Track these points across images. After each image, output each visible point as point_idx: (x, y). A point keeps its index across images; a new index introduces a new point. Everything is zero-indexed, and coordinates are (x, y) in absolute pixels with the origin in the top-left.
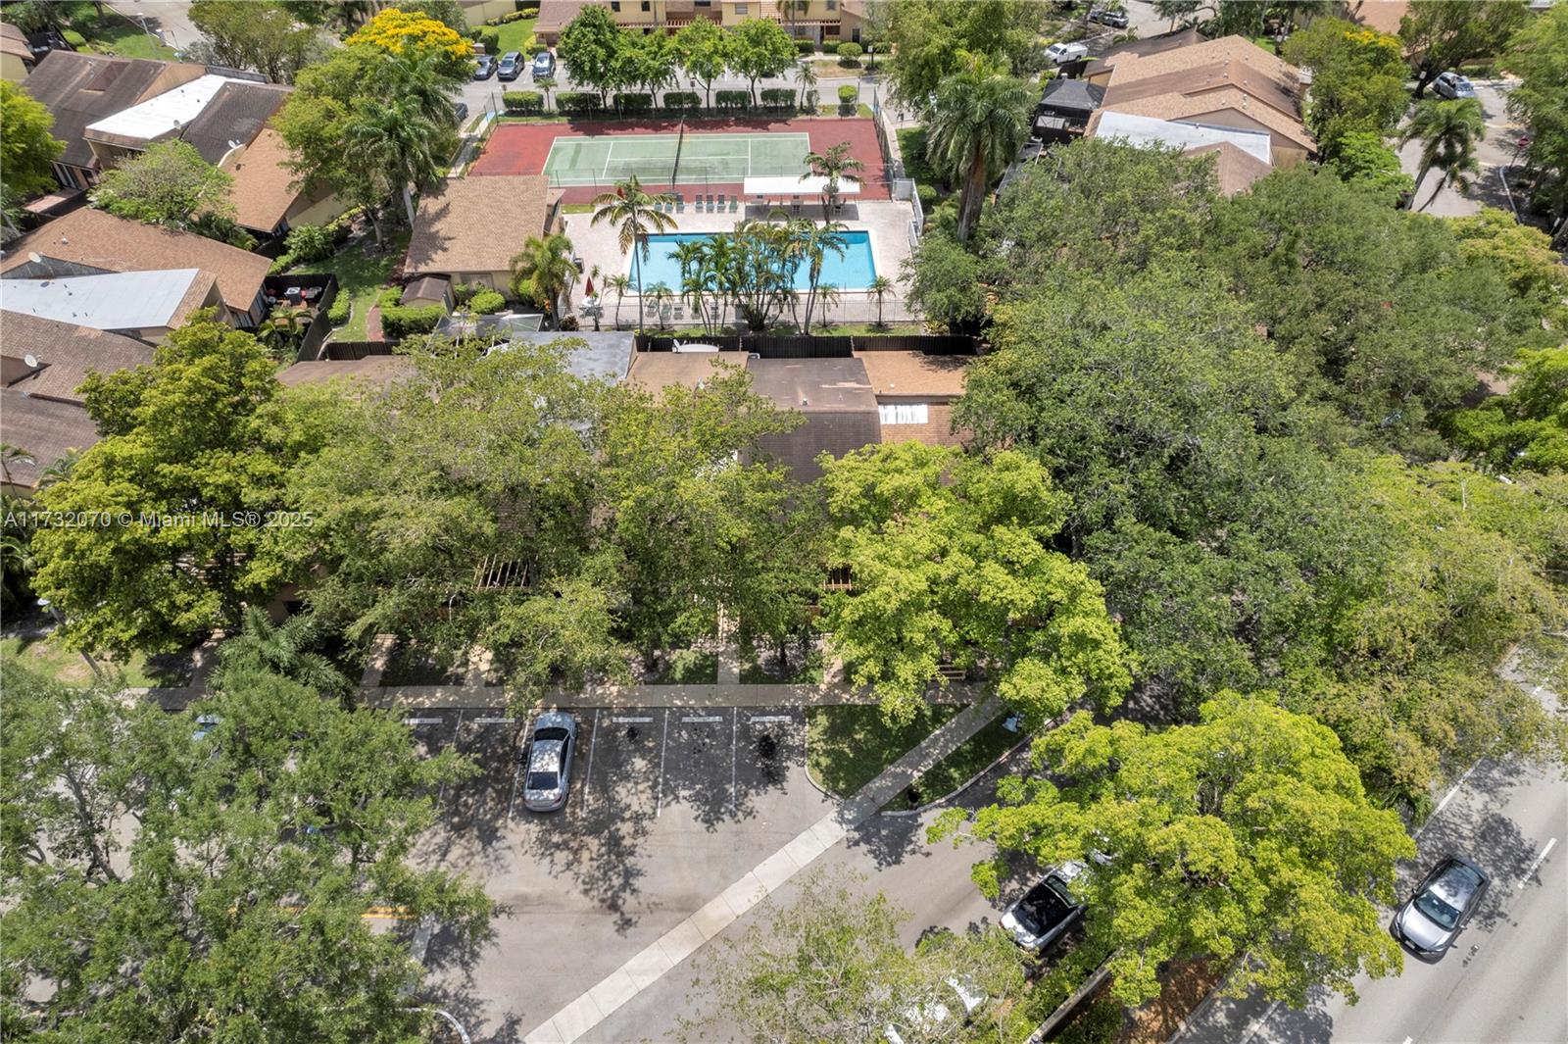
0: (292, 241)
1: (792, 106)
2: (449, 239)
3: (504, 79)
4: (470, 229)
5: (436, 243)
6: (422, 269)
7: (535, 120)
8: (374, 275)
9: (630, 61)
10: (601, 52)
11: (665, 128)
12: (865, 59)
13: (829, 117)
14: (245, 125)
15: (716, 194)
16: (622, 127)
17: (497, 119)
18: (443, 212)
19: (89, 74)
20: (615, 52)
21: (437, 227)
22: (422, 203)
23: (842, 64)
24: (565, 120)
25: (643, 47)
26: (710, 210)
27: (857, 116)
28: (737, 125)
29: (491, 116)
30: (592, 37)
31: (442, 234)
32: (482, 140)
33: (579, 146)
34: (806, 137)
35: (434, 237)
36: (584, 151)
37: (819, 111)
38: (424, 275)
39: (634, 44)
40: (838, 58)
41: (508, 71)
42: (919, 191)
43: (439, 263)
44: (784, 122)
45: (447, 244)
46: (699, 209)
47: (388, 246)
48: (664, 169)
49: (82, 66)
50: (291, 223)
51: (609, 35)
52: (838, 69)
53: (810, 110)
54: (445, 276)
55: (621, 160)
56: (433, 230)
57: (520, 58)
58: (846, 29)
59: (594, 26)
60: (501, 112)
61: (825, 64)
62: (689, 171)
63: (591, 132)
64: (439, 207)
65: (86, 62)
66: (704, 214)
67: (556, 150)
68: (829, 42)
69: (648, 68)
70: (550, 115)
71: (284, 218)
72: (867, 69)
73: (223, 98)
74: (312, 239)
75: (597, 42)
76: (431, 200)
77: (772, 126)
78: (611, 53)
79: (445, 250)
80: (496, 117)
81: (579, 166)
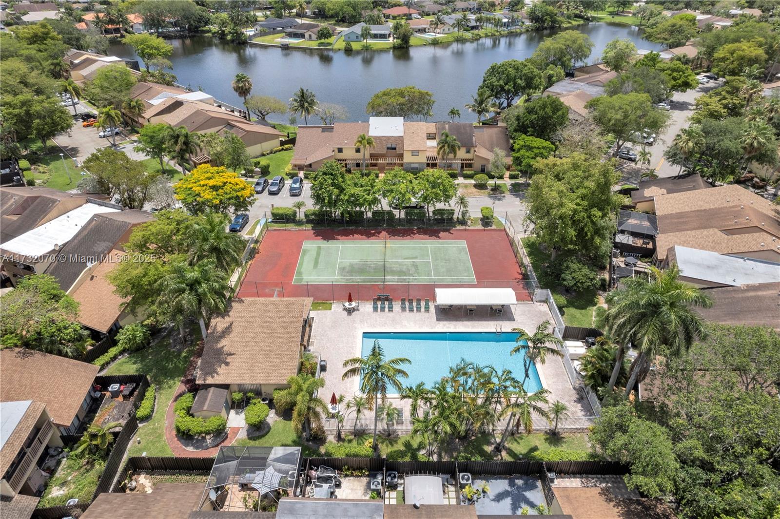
0: (121, 337)
1: (452, 219)
2: (231, 354)
3: (272, 193)
4: (246, 346)
5: (221, 358)
6: (210, 381)
7: (291, 227)
8: (176, 367)
9: (353, 195)
10: (336, 191)
11: (373, 235)
12: (491, 182)
13: (476, 228)
14: (101, 246)
15: (414, 294)
16: (347, 234)
17: (266, 224)
18: (227, 331)
19: (12, 205)
20: (344, 190)
21: (223, 343)
22: (213, 322)
23: (476, 186)
24: (309, 226)
25: (362, 186)
26: (411, 310)
27: (494, 227)
28: (419, 233)
29: (263, 222)
30: (330, 181)
31: (226, 349)
32: (257, 242)
33: (319, 248)
34: (463, 244)
35: (219, 352)
36: (322, 252)
37: (469, 222)
38: (210, 386)
39: (356, 185)
40: (473, 182)
41: (275, 189)
42: (555, 300)
43: (222, 375)
44: (448, 231)
45: (229, 359)
46: (403, 308)
47: (188, 338)
48: (376, 269)
49: (10, 199)
50: (121, 323)
51: (340, 180)
52: (475, 190)
53: (463, 222)
54: (226, 387)
55: (347, 262)
56: (219, 346)
57: (282, 180)
58: (477, 165)
59: (332, 174)
60: (270, 220)
61: (466, 186)
62: (393, 273)
63: (327, 237)
64: (225, 326)
65: (12, 197)
66: (407, 313)
67: (305, 251)
68: (467, 172)
69: (365, 200)
70: (299, 223)
71: (117, 320)
72: (492, 190)
73: (91, 226)
74: (135, 337)
75: (333, 184)
76: (219, 319)
77: (441, 234)
78: (342, 190)
79: (227, 364)
80: (266, 223)
81: (321, 265)
